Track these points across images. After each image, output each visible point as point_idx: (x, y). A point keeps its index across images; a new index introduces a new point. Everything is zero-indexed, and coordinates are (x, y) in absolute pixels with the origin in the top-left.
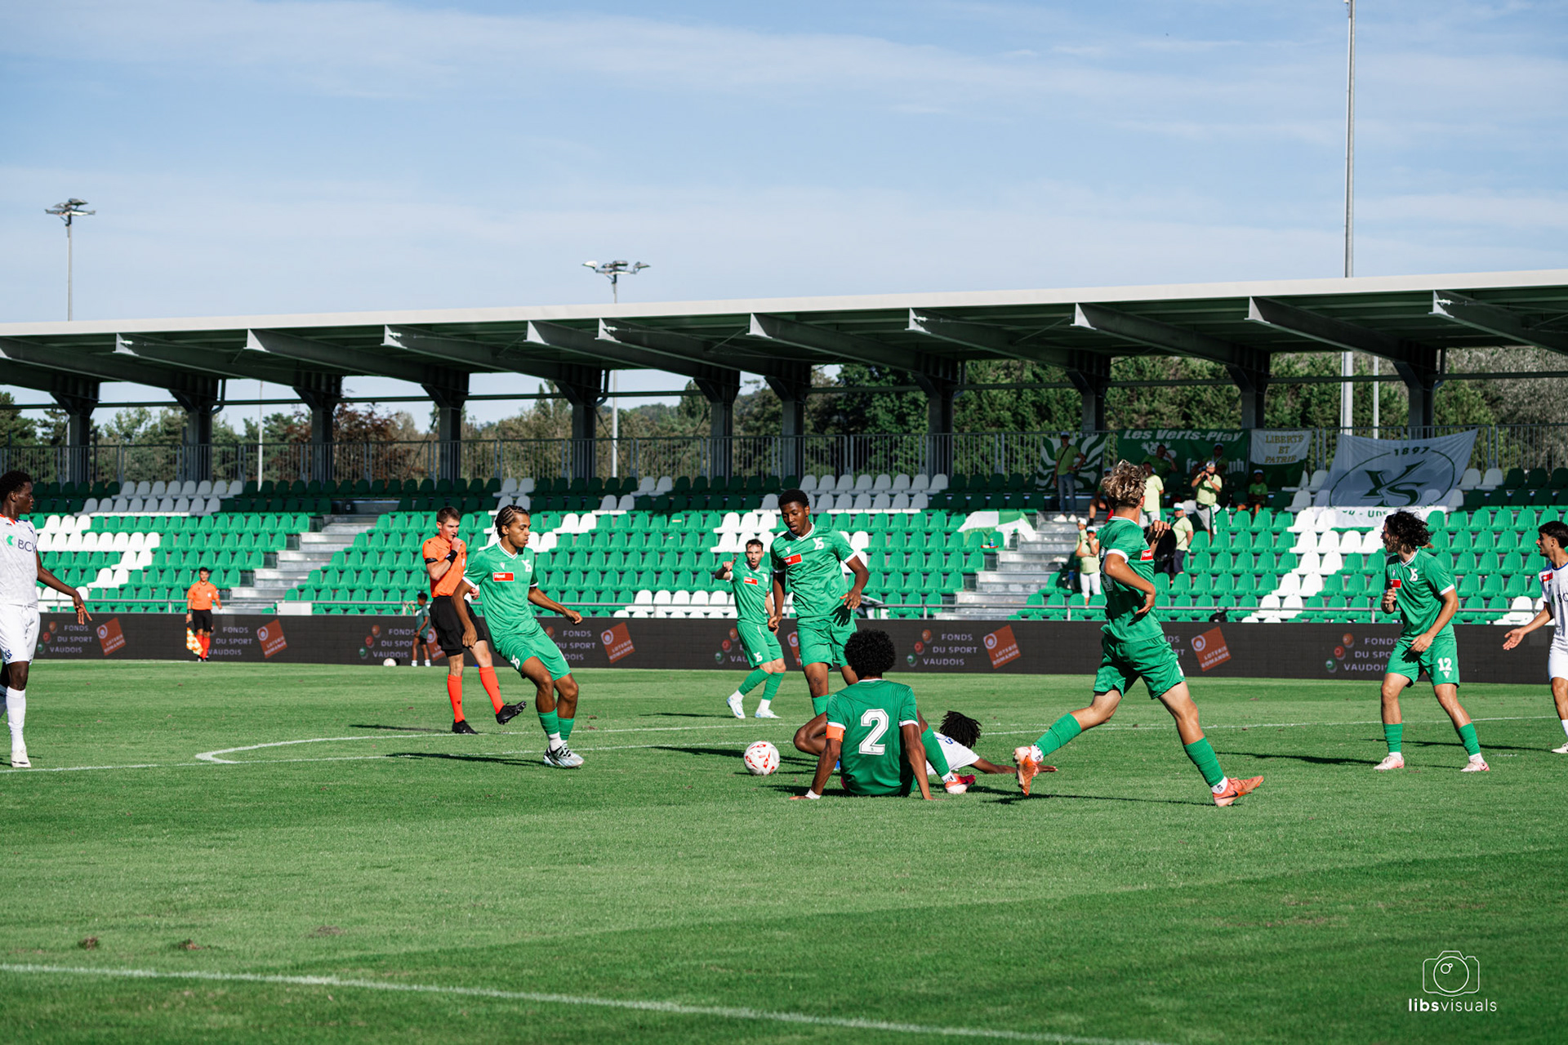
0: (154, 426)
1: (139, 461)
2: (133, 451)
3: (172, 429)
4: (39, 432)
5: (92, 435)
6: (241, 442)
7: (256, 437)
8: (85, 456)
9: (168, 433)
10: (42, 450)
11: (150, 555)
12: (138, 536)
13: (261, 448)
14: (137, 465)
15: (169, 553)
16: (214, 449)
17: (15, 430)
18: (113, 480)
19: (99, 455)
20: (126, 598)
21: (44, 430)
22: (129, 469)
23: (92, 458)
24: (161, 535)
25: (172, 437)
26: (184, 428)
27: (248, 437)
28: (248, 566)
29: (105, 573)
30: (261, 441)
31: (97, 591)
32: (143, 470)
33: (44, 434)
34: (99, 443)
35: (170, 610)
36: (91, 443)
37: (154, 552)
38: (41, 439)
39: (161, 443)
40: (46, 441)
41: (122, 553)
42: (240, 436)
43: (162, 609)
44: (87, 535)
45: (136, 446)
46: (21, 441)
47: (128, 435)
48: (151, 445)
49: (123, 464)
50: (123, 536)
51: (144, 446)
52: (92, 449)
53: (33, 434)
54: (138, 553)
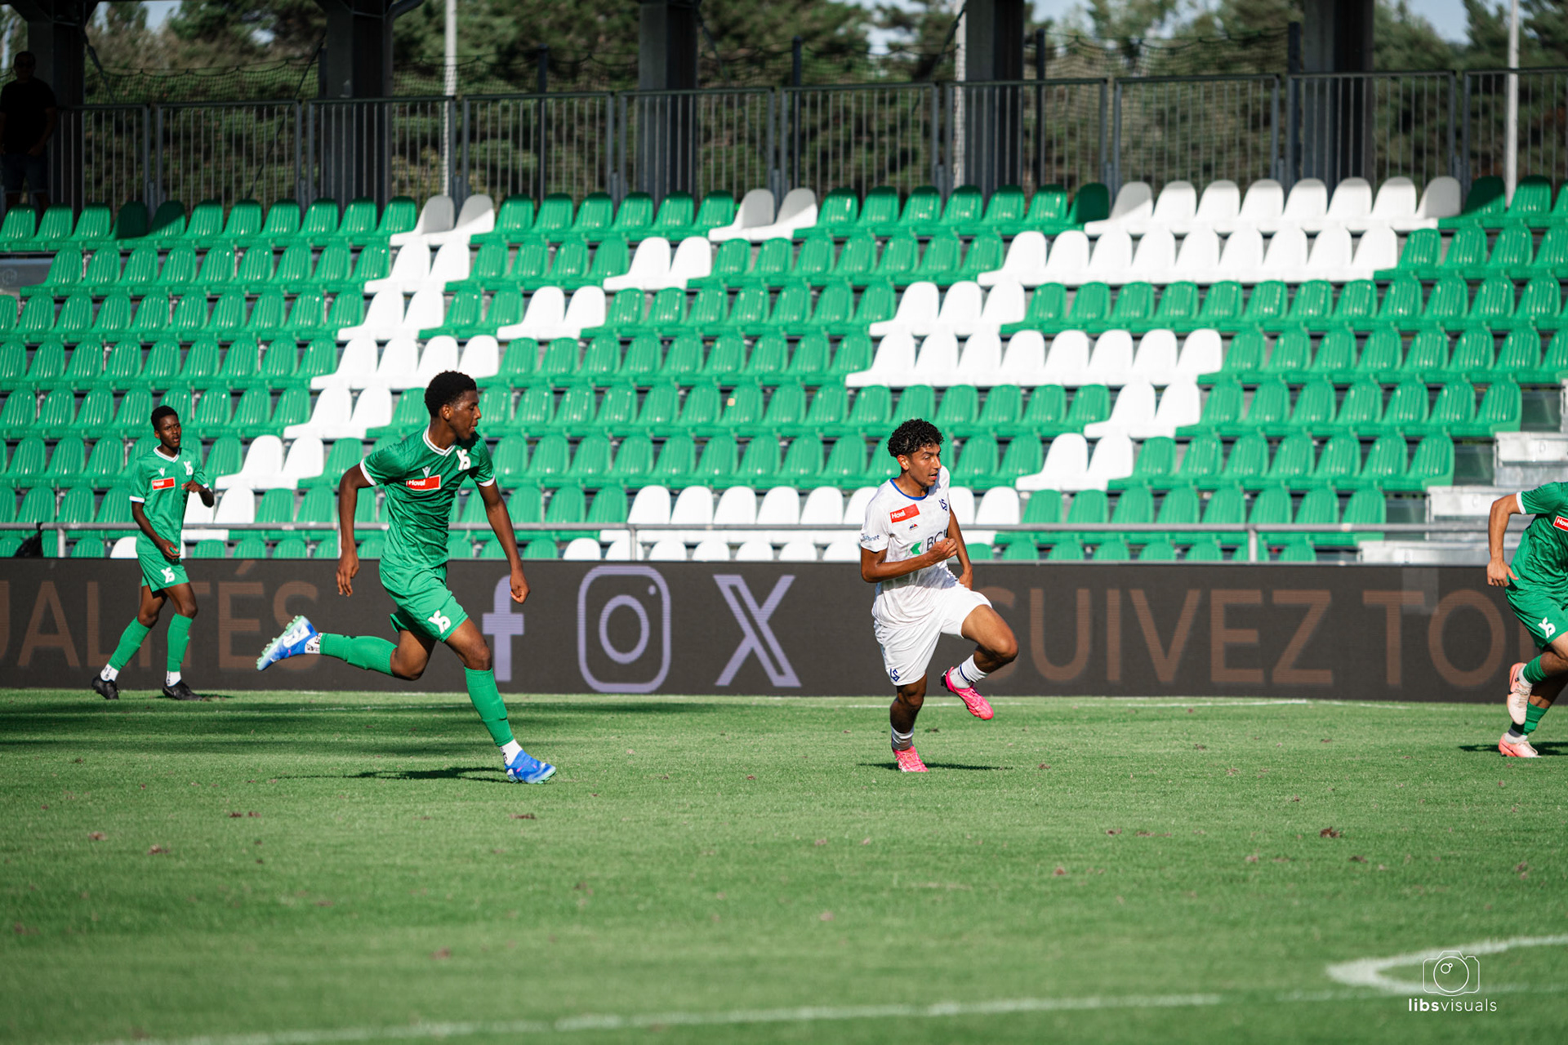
0: (1204, 22)
1: (1162, 120)
2: (1143, 91)
3: (1259, 26)
4: (879, 41)
5: (1029, 50)
6: (1459, 64)
7: (1499, 44)
8: (1007, 112)
9: (1247, 41)
10: (886, 93)
11: (1196, 392)
12: (1160, 340)
13: (1513, 81)
14: (1156, 134)
15: (1249, 389)
16: (1380, 85)
17: (811, 36)
18: (1089, 179)
19: (1048, 107)
20: (1131, 516)
21: (893, 35)
22: (1136, 144)
23: (1030, 114)
24: (1226, 337)
25: (1256, 51)
26: (1294, 27)
27: (1476, 48)
28: (1477, 426)
29: (1067, 446)
30: (1514, 61)
31: (1048, 497)
32: (1177, 147)
33: (894, 47)
34: (1051, 70)
35: (1253, 553)
36: (1029, 73)
37: (1206, 385)
38: (885, 62)
39: (1225, 68)
40: (900, 66)
41: (1115, 390)
42: (1453, 46)
43: (1229, 550)
44: (1018, 339)
45: (1153, 80)
46: (828, 69)
47: (1130, 51)
48: (1194, 78)
49: (1117, 130)
50: (1116, 340)
51: (1174, 77)
52: (1030, 91)
53: (856, 47)
54: (1160, 390)
